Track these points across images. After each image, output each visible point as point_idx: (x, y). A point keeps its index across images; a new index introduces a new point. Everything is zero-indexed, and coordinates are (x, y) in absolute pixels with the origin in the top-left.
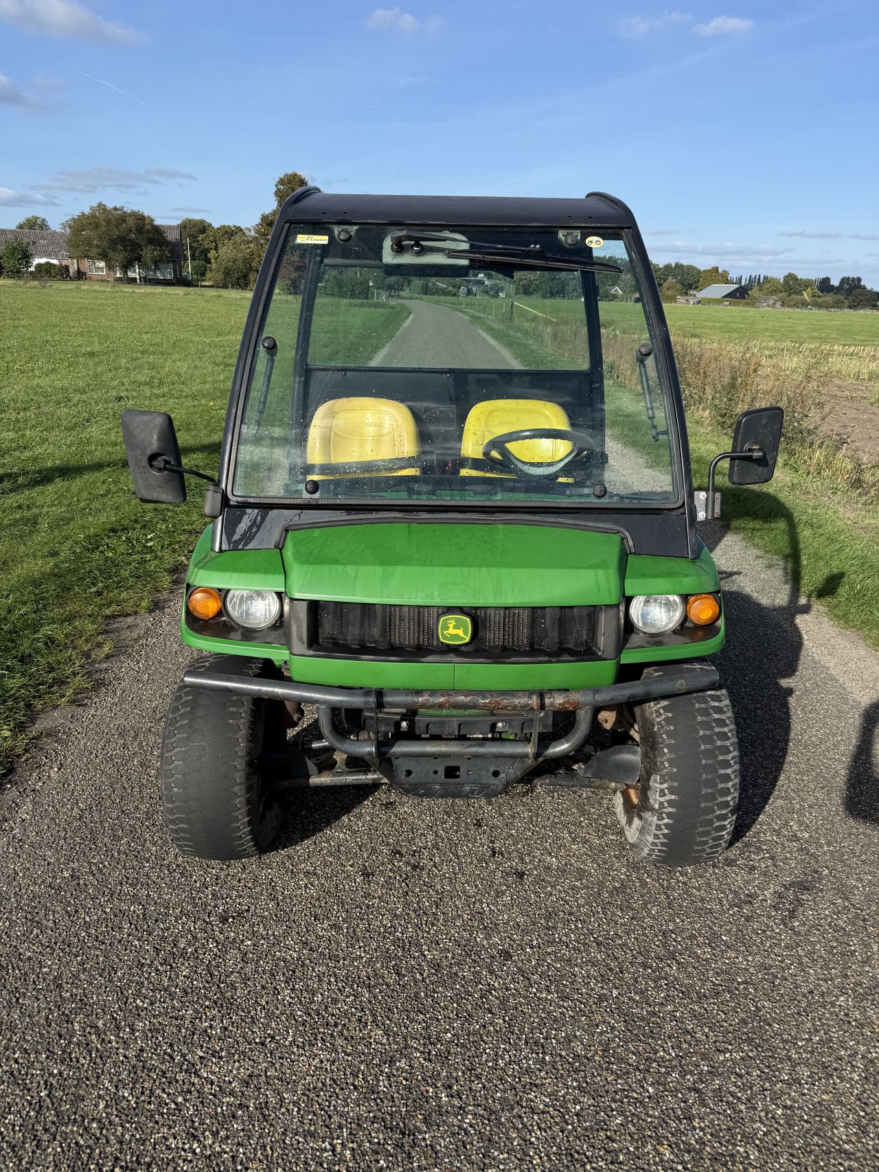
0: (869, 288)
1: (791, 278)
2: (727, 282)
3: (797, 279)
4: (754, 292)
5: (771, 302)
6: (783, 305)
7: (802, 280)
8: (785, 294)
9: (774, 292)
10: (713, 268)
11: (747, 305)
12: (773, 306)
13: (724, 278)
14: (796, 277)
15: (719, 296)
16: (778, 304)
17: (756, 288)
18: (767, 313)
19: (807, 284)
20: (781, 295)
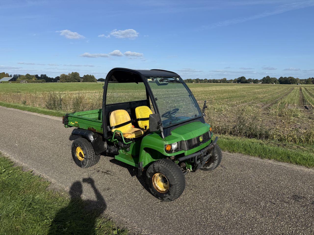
0: (49, 77)
1: (28, 75)
2: (9, 76)
3: (30, 75)
4: (18, 79)
5: (24, 82)
6: (28, 82)
7: (31, 75)
8: (28, 79)
9: (24, 79)
10: (3, 73)
11: (17, 83)
12: (25, 82)
13: (7, 75)
14: (29, 75)
15: (7, 80)
16: (27, 82)
17: (18, 78)
18: (24, 84)
19: (33, 76)
20: (27, 79)
